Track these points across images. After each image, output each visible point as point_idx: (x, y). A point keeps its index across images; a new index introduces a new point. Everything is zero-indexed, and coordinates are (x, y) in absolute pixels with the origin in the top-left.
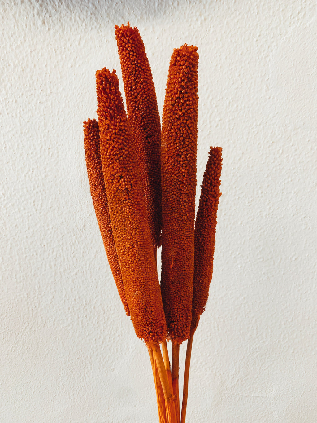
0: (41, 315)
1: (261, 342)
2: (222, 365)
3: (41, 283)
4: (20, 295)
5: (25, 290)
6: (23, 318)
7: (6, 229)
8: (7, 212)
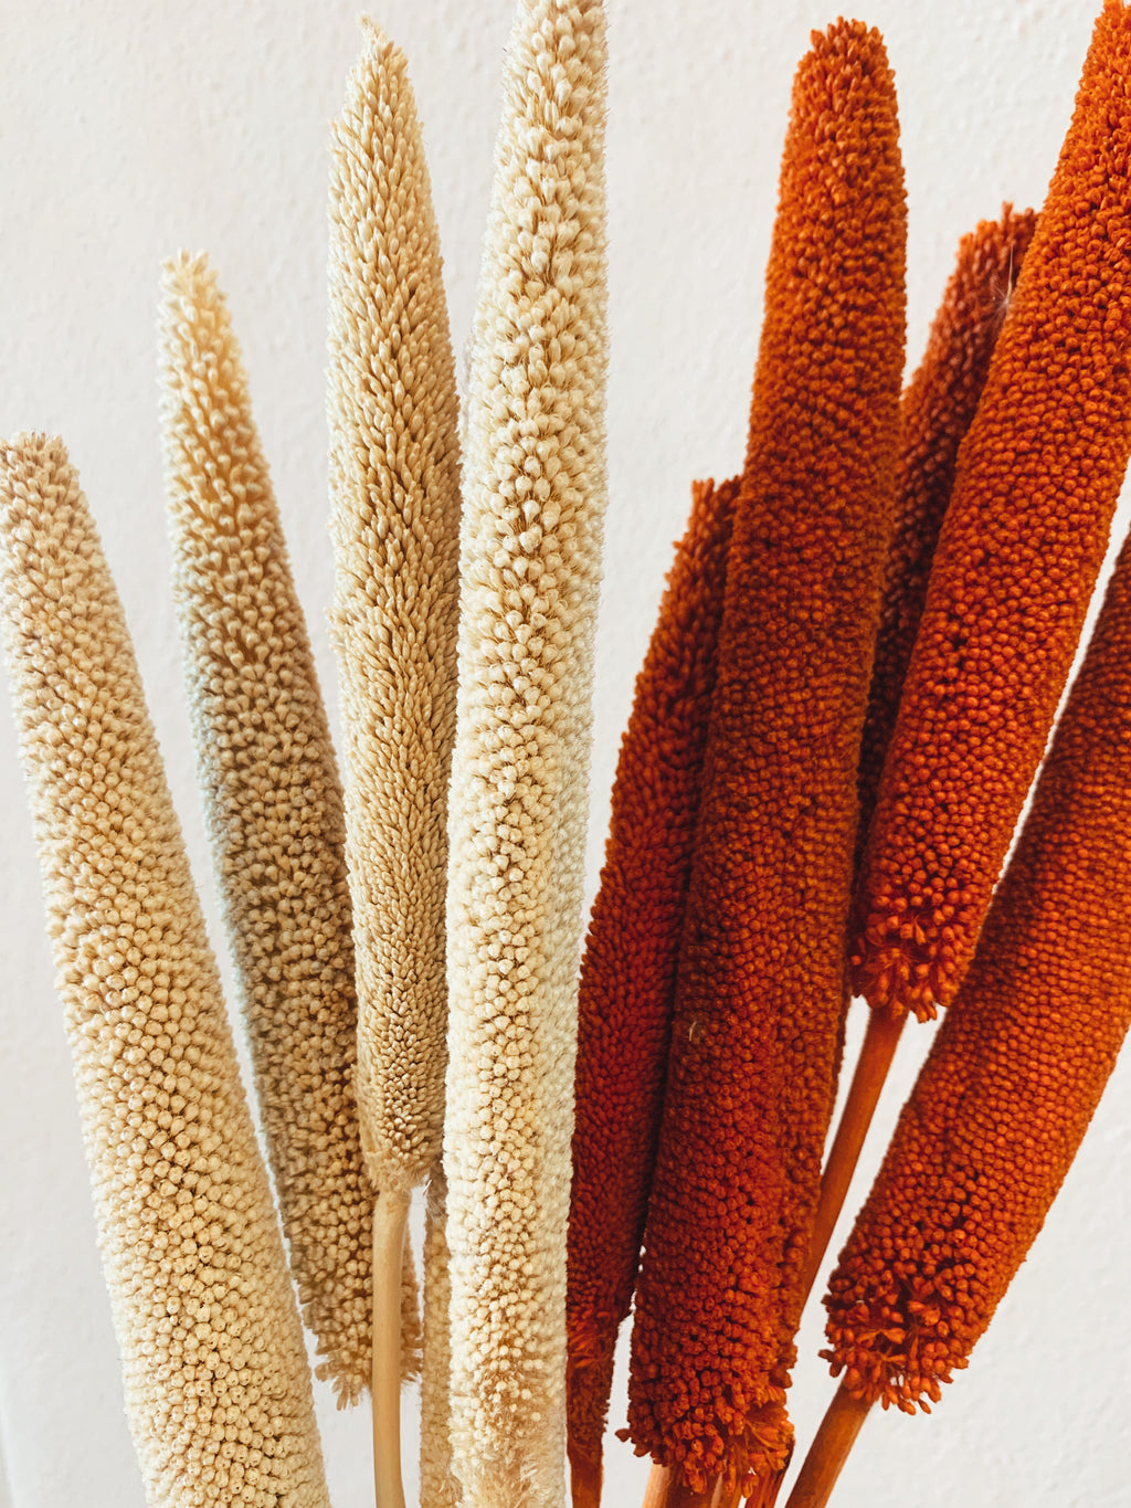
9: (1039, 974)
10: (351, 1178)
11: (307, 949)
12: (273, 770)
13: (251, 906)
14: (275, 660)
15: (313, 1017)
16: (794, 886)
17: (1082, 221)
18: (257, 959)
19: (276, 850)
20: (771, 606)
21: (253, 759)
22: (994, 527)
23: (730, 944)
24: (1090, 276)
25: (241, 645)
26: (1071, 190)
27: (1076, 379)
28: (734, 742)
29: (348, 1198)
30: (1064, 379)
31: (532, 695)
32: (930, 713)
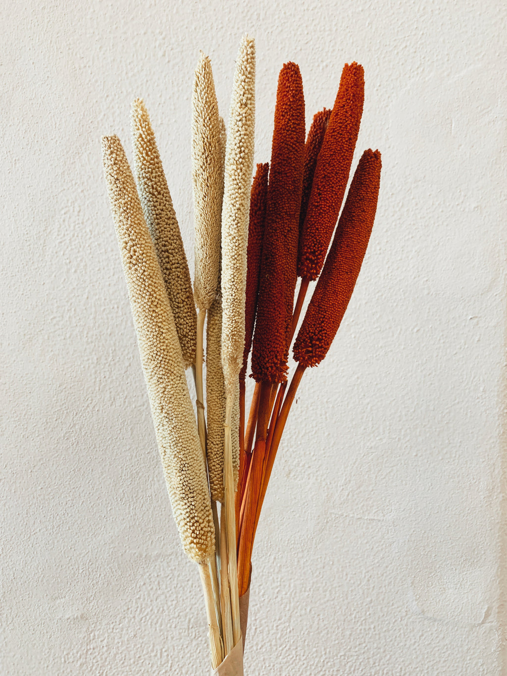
9: (338, 269)
10: (189, 313)
11: (176, 261)
12: (166, 220)
13: (162, 251)
14: (165, 194)
15: (178, 277)
16: (287, 247)
17: (342, 109)
18: (164, 263)
19: (168, 238)
20: (280, 186)
21: (161, 218)
22: (326, 170)
23: (274, 259)
25: (157, 191)
26: (339, 102)
27: (342, 140)
28: (273, 216)
29: (188, 318)
30: (339, 140)
31: (242, 187)
32: (314, 209)
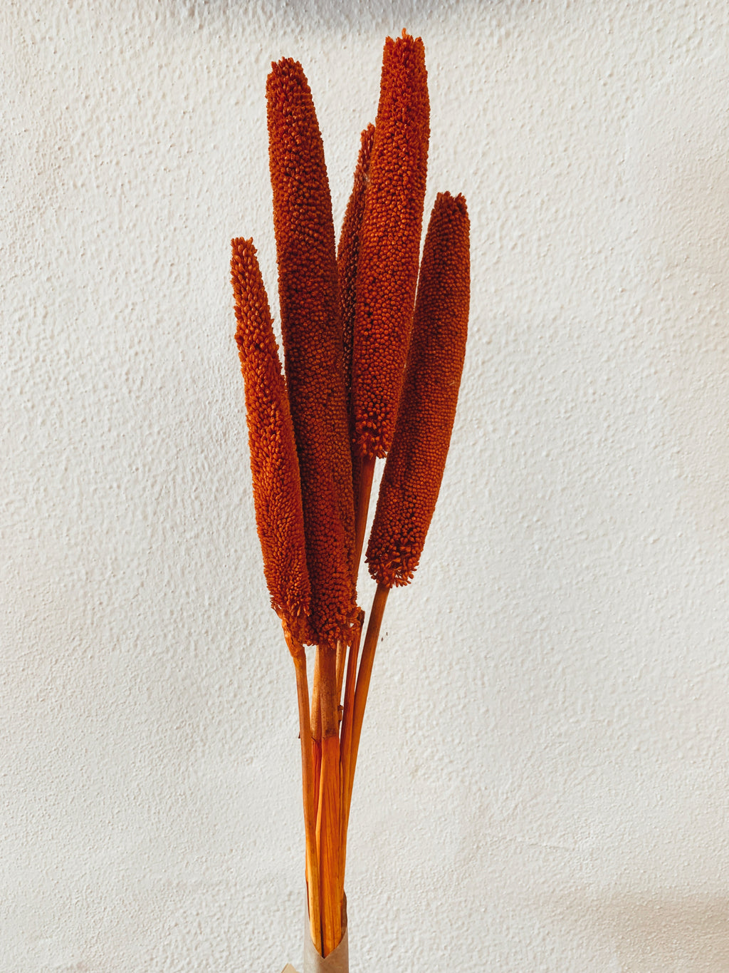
0: (110, 623)
1: (571, 721)
2: (484, 769)
3: (120, 550)
4: (72, 574)
5: (84, 565)
6: (71, 627)
7: (61, 426)
8: (68, 390)
17: (389, 141)
22: (375, 268)
24: (395, 164)
30: (392, 206)
32: (364, 343)
